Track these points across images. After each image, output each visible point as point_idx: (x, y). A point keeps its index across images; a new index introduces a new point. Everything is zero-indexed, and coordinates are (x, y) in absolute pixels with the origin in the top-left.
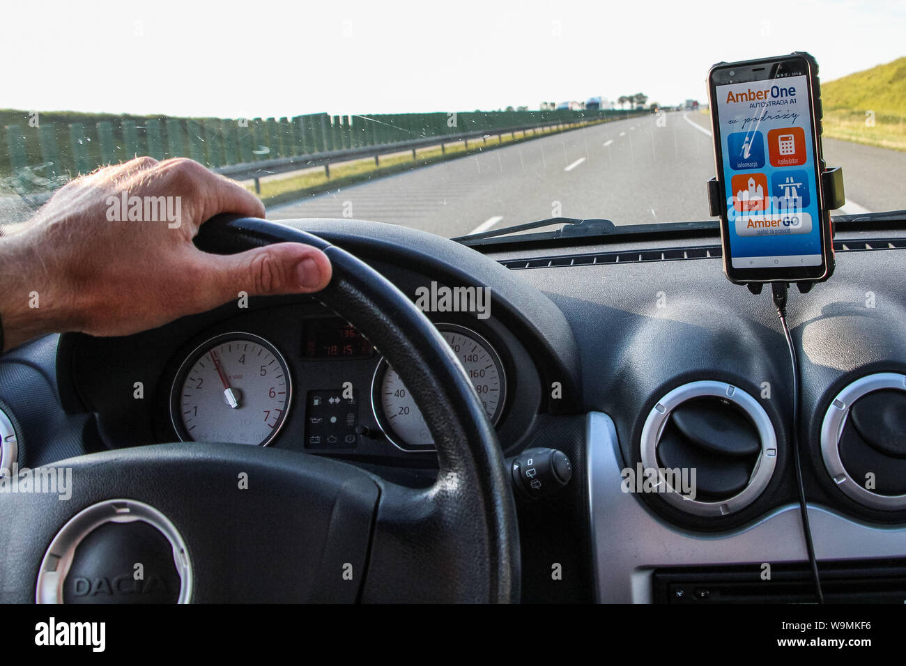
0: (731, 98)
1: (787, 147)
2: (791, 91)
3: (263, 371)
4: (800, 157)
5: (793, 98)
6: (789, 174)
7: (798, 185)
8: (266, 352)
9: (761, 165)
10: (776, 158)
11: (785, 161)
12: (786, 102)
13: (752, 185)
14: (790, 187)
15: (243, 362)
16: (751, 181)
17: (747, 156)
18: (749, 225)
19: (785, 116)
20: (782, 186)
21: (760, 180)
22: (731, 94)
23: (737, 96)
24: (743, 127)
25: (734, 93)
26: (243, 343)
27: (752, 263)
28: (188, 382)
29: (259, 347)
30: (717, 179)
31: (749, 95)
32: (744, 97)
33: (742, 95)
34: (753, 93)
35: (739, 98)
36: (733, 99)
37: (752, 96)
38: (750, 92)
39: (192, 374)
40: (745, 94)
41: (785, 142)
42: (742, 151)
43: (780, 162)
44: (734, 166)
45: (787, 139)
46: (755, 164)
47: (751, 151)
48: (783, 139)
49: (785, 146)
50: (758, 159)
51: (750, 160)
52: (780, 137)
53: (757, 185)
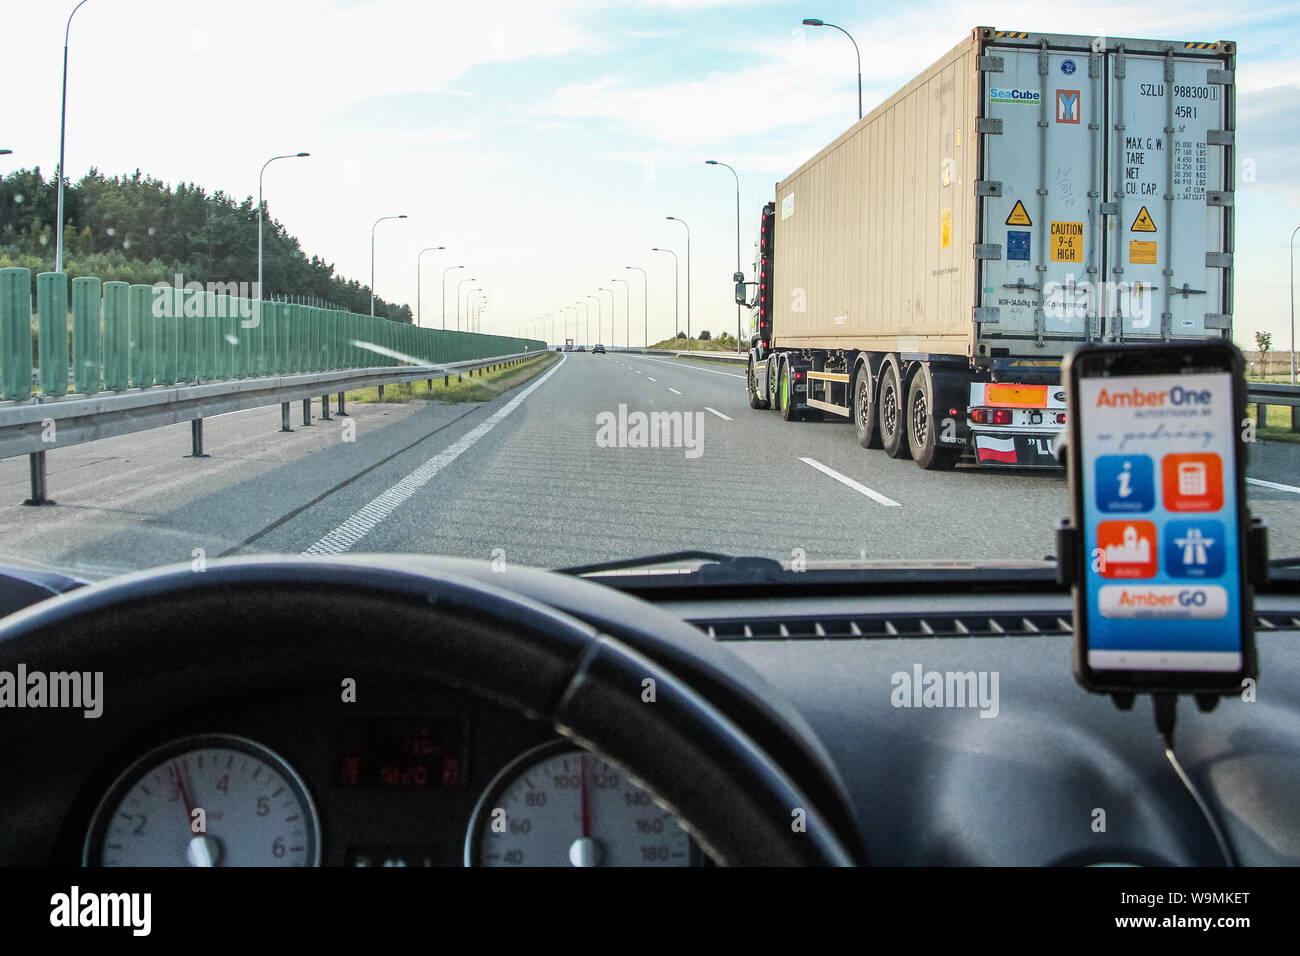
0: (1104, 399)
1: (1193, 483)
2: (1204, 397)
3: (263, 806)
4: (1213, 499)
5: (1206, 407)
6: (1194, 525)
7: (1209, 542)
8: (267, 771)
9: (1148, 506)
10: (1173, 499)
11: (1187, 505)
12: (1194, 413)
13: (1130, 538)
14: (1194, 547)
15: (225, 789)
16: (1130, 532)
17: (1124, 491)
18: (1122, 601)
19: (1193, 435)
20: (1180, 542)
21: (1146, 531)
22: (1104, 393)
23: (1115, 397)
24: (1121, 446)
25: (1110, 393)
26: (224, 754)
27: (1123, 660)
28: (118, 822)
29: (254, 763)
30: (1073, 524)
31: (1135, 398)
32: (1126, 400)
33: (1122, 397)
34: (1142, 396)
35: (1118, 401)
36: (1108, 402)
37: (1139, 400)
38: (1136, 394)
39: (126, 807)
40: (1128, 396)
41: (1189, 474)
42: (1118, 484)
43: (1180, 505)
44: (1103, 506)
45: (1192, 470)
46: (1139, 506)
47: (1131, 484)
48: (1187, 470)
49: (1189, 480)
50: (1143, 498)
51: (1129, 499)
52: (1182, 466)
53: (1139, 538)
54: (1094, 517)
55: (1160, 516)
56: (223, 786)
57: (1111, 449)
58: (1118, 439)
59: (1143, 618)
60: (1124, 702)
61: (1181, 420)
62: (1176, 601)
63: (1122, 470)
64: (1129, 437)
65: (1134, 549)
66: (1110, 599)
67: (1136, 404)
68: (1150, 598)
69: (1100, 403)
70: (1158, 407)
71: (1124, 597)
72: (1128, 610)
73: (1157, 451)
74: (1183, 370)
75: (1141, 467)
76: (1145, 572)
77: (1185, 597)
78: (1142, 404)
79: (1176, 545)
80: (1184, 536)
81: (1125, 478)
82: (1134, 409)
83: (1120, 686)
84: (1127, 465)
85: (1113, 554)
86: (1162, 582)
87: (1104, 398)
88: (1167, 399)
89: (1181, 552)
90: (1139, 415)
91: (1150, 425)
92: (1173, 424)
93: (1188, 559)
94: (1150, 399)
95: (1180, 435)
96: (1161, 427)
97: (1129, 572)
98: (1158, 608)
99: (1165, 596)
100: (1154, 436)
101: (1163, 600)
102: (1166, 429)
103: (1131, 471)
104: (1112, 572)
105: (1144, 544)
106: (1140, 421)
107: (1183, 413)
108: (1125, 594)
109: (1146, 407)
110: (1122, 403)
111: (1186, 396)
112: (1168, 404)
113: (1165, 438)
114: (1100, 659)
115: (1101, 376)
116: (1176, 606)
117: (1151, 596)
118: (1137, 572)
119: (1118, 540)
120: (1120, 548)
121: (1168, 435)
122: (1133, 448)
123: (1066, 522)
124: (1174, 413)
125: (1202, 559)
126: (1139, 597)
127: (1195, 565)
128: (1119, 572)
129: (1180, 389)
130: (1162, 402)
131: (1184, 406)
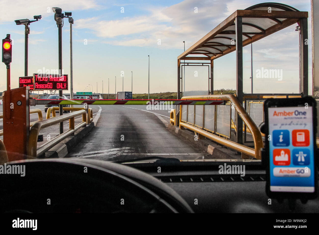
1: (301, 138)
4: (307, 143)
7: (305, 155)
9: (288, 144)
10: (295, 143)
11: (299, 144)
12: (302, 118)
13: (283, 154)
14: (301, 156)
16: (282, 152)
17: (281, 140)
19: (301, 124)
20: (297, 155)
21: (287, 152)
22: (275, 112)
23: (278, 113)
24: (280, 127)
25: (277, 112)
27: (280, 189)
31: (284, 114)
32: (282, 114)
33: (280, 113)
34: (286, 113)
35: (279, 114)
36: (276, 115)
37: (286, 114)
38: (285, 112)
40: (282, 113)
41: (300, 136)
42: (279, 138)
43: (297, 144)
44: (275, 145)
45: (301, 134)
46: (285, 145)
47: (283, 138)
48: (299, 134)
50: (286, 142)
51: (282, 143)
52: (298, 133)
53: (285, 154)
54: (272, 148)
55: (291, 147)
57: (277, 128)
58: (279, 125)
59: (286, 177)
61: (298, 120)
62: (296, 172)
63: (280, 134)
64: (282, 125)
65: (283, 157)
67: (285, 115)
68: (288, 171)
69: (274, 115)
70: (291, 116)
71: (281, 171)
72: (282, 174)
73: (291, 129)
74: (299, 106)
75: (286, 133)
76: (287, 164)
77: (298, 171)
78: (286, 115)
79: (296, 156)
80: (298, 153)
81: (281, 137)
82: (284, 117)
84: (282, 133)
85: (277, 159)
86: (291, 167)
87: (275, 114)
88: (294, 114)
89: (297, 158)
90: (285, 118)
91: (289, 121)
92: (295, 121)
93: (299, 160)
94: (289, 114)
95: (297, 124)
96: (292, 122)
97: (282, 163)
98: (290, 174)
99: (292, 171)
100: (290, 124)
101: (292, 172)
102: (293, 123)
103: (283, 135)
104: (277, 164)
105: (287, 156)
106: (286, 120)
107: (298, 118)
108: (281, 170)
109: (287, 116)
110: (281, 115)
111: (299, 113)
112: (294, 115)
113: (293, 125)
114: (273, 188)
115: (275, 107)
116: (296, 173)
117: (289, 170)
118: (284, 164)
119: (279, 154)
120: (280, 157)
121: (294, 124)
122: (284, 128)
124: (296, 118)
125: (303, 160)
126: (285, 171)
127: (301, 162)
128: (279, 163)
129: (297, 111)
130: (292, 115)
131: (298, 116)
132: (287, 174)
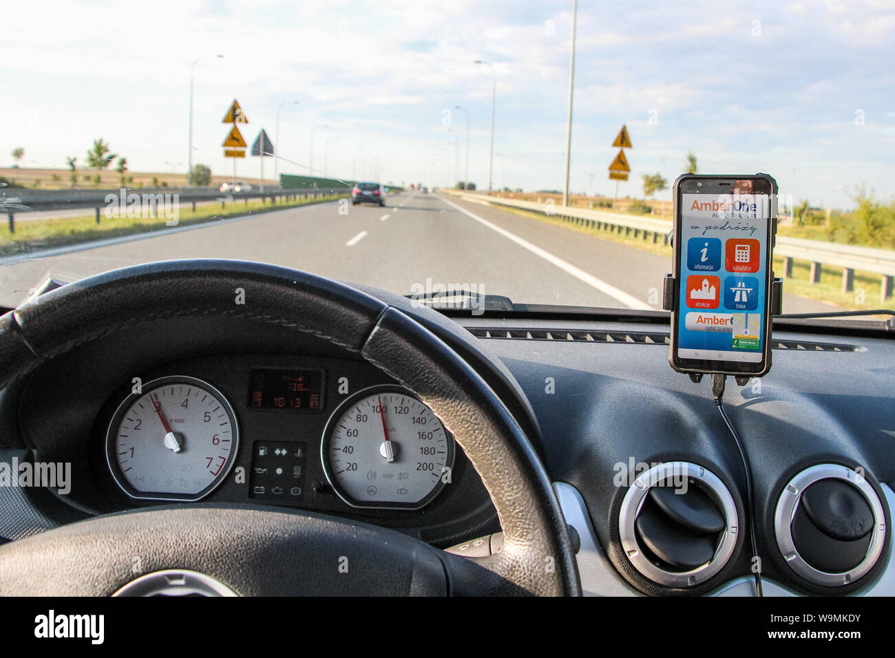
1: (742, 256)
2: (753, 207)
3: (207, 417)
4: (753, 265)
5: (753, 213)
6: (740, 279)
7: (749, 290)
8: (210, 397)
9: (717, 268)
10: (732, 264)
11: (739, 268)
12: (746, 216)
13: (705, 286)
14: (741, 291)
15: (186, 407)
16: (705, 282)
17: (704, 259)
18: (698, 321)
19: (745, 228)
20: (734, 289)
21: (714, 281)
22: (696, 202)
23: (702, 204)
24: (704, 233)
25: (700, 202)
26: (186, 387)
27: (697, 354)
28: (125, 422)
29: (203, 393)
30: (674, 277)
31: (713, 205)
32: (708, 206)
33: (706, 205)
34: (717, 203)
35: (704, 207)
37: (715, 206)
38: (714, 202)
39: (130, 414)
40: (709, 203)
41: (741, 251)
42: (700, 254)
43: (734, 268)
44: (691, 267)
45: (744, 248)
46: (712, 267)
47: (708, 255)
48: (739, 248)
49: (741, 254)
50: (714, 263)
51: (705, 263)
52: (737, 246)
53: (710, 286)
54: (686, 273)
55: (723, 273)
56: (185, 405)
57: (698, 234)
58: (702, 229)
59: (710, 331)
60: (696, 378)
62: (729, 322)
63: (703, 247)
64: (708, 228)
65: (707, 293)
66: (692, 319)
67: (713, 208)
69: (693, 207)
71: (700, 319)
72: (702, 326)
73: (724, 237)
75: (715, 244)
76: (713, 305)
78: (717, 209)
79: (731, 291)
80: (735, 286)
82: (712, 212)
83: (694, 369)
84: (706, 244)
85: (695, 294)
86: (720, 312)
87: (695, 205)
88: (731, 206)
89: (733, 295)
90: (715, 215)
91: (721, 222)
92: (734, 221)
93: (737, 299)
94: (722, 207)
95: (737, 228)
96: (727, 222)
97: (703, 305)
98: (719, 326)
99: (722, 319)
100: (723, 228)
101: (721, 321)
102: (729, 224)
103: (709, 247)
104: (693, 304)
105: (713, 289)
106: (715, 219)
107: (740, 215)
108: (700, 317)
110: (706, 208)
111: (742, 205)
112: (732, 209)
113: (729, 230)
114: (684, 353)
115: (695, 193)
116: (729, 325)
117: (715, 319)
118: (708, 305)
119: (699, 287)
120: (699, 291)
121: (731, 228)
122: (710, 234)
123: (669, 275)
125: (745, 299)
126: (709, 320)
127: (741, 302)
128: (697, 304)
129: (739, 201)
130: (728, 208)
131: (741, 211)
132: (714, 325)
